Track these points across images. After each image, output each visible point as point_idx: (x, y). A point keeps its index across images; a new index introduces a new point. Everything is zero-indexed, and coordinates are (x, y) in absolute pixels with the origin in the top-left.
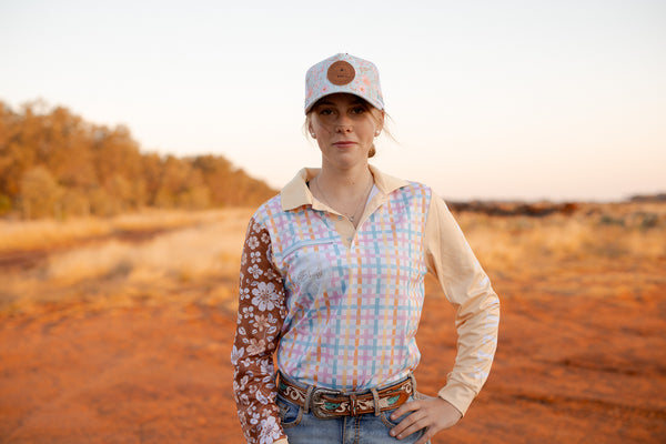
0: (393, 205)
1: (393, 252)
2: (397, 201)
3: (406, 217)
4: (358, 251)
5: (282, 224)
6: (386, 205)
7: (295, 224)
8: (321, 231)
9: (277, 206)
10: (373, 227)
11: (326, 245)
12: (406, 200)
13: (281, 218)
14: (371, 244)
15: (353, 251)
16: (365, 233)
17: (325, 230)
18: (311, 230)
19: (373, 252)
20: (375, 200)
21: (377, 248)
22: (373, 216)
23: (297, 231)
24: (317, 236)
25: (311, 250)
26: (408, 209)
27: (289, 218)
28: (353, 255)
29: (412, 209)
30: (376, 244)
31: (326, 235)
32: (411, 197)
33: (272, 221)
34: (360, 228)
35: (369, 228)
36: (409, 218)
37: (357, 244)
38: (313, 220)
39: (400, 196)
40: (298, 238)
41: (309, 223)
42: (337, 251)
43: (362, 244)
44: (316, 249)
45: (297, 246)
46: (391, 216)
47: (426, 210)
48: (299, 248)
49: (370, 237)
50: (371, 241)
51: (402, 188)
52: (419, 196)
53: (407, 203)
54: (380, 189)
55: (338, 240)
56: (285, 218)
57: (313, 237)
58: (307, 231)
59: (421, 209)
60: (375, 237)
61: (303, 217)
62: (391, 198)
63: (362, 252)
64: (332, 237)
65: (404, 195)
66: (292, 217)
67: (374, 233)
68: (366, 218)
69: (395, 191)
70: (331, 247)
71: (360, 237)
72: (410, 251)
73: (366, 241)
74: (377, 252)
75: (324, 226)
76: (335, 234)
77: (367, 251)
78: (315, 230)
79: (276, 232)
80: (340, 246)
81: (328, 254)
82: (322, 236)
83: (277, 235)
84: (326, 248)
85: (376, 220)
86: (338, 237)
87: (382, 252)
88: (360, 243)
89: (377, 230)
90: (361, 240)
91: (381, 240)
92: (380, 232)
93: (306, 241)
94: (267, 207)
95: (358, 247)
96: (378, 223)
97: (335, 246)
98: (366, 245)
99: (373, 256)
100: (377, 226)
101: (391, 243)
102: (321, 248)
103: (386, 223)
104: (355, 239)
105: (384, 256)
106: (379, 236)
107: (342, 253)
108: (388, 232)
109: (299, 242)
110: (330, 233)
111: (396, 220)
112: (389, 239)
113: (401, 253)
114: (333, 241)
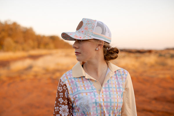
2: (116, 75)
4: (103, 96)
5: (72, 82)
6: (113, 76)
8: (88, 87)
9: (70, 75)
10: (109, 85)
14: (108, 93)
15: (101, 96)
16: (105, 88)
17: (90, 86)
18: (84, 85)
19: (108, 96)
24: (87, 88)
25: (85, 94)
28: (101, 98)
30: (110, 93)
31: (90, 88)
33: (68, 81)
34: (104, 86)
35: (107, 86)
37: (102, 93)
38: (85, 82)
41: (83, 83)
42: (95, 95)
43: (105, 93)
44: (87, 94)
46: (115, 81)
48: (79, 93)
49: (107, 89)
50: (108, 91)
54: (111, 70)
55: (95, 90)
56: (73, 80)
57: (85, 89)
60: (109, 90)
61: (81, 80)
63: (105, 96)
64: (93, 89)
66: (76, 80)
67: (109, 88)
68: (106, 82)
69: (116, 72)
70: (92, 94)
72: (122, 95)
73: (106, 91)
74: (110, 96)
77: (106, 96)
78: (86, 85)
79: (70, 85)
80: (96, 93)
81: (91, 97)
82: (89, 89)
83: (70, 86)
84: (91, 94)
85: (109, 82)
86: (95, 89)
87: (112, 96)
88: (104, 92)
89: (110, 86)
90: (104, 91)
91: (111, 91)
92: (111, 87)
93: (83, 90)
94: (66, 75)
95: (103, 94)
96: (110, 84)
97: (94, 93)
98: (106, 93)
99: (109, 98)
100: (110, 85)
101: (115, 93)
102: (89, 94)
103: (113, 84)
104: (102, 91)
105: (113, 98)
106: (111, 89)
107: (97, 96)
108: (114, 88)
109: (79, 91)
110: (92, 87)
111: (117, 83)
112: (115, 91)
113: (119, 97)
114: (93, 91)
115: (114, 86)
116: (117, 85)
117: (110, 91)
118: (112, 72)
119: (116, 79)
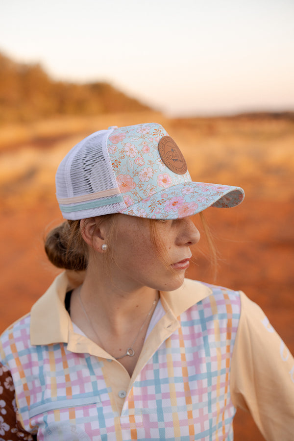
0: (186, 331)
2: (191, 323)
3: (203, 354)
4: (132, 417)
5: (30, 365)
6: (177, 333)
7: (47, 368)
8: (81, 381)
9: (25, 337)
10: (157, 373)
11: (86, 407)
12: (203, 322)
13: (30, 358)
14: (152, 405)
15: (125, 420)
16: (144, 384)
17: (87, 380)
18: (68, 378)
19: (154, 417)
21: (160, 411)
23: (48, 381)
24: (76, 391)
25: (65, 416)
26: (205, 339)
27: (40, 358)
28: (125, 426)
29: (212, 338)
30: (159, 403)
31: (89, 388)
32: (211, 319)
33: (18, 360)
34: (137, 378)
35: (150, 375)
36: (208, 354)
37: (131, 406)
38: (72, 362)
39: (195, 315)
40: (48, 393)
41: (66, 366)
42: (101, 418)
43: (139, 405)
44: (72, 416)
45: (47, 406)
46: (183, 350)
47: (233, 335)
48: (49, 411)
49: (151, 390)
50: (152, 397)
51: (200, 303)
52: (222, 317)
53: (204, 328)
54: (166, 311)
55: (105, 397)
56: (35, 357)
57: (69, 391)
58: (62, 380)
59: (225, 335)
60: (158, 390)
61: (58, 355)
63: (139, 419)
64: (96, 393)
65: (201, 313)
66: (45, 354)
67: (157, 382)
68: (146, 358)
69: (189, 310)
70: (93, 412)
71: (137, 391)
72: (210, 403)
73: (145, 397)
74: (161, 418)
75: (86, 372)
76: (101, 385)
77: (146, 416)
78: (73, 377)
79: (22, 375)
80: (107, 410)
81: (88, 425)
82: (82, 390)
83: (24, 381)
84: (86, 414)
85: (160, 361)
86: (105, 391)
87: (168, 417)
88: (135, 402)
89: (161, 377)
90: (137, 398)
91: (166, 396)
92: (166, 381)
93: (59, 399)
94: (11, 336)
95: (132, 411)
96: (164, 365)
97: (100, 410)
98: (145, 405)
99: (155, 425)
100: (161, 370)
101: (181, 401)
102: (79, 414)
103: (175, 364)
104: (129, 395)
105: (170, 424)
106: (164, 388)
107: (110, 423)
108: (177, 379)
109: (49, 400)
110: (95, 384)
111: (189, 357)
112: (179, 395)
113: (196, 414)
114: (97, 399)
115: (178, 372)
116: (189, 368)
117: (159, 396)
118: (170, 317)
119: (188, 343)
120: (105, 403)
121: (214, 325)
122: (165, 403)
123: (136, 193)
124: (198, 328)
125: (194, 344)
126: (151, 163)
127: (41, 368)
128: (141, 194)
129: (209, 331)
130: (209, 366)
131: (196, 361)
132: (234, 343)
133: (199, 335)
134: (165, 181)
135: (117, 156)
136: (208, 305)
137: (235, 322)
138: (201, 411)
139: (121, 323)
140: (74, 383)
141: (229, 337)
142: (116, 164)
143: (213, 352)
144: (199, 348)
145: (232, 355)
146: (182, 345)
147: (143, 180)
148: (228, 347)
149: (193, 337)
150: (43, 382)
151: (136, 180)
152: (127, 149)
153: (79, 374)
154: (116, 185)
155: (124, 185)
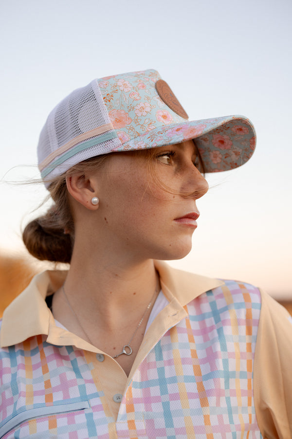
0: (195, 326)
1: (198, 421)
2: (201, 317)
3: (218, 348)
4: (131, 423)
5: (1, 372)
6: (184, 326)
7: (22, 373)
8: (65, 386)
10: (161, 371)
11: (70, 414)
12: (216, 314)
14: (157, 408)
15: (122, 426)
16: (146, 384)
17: (73, 383)
18: (48, 384)
19: (160, 423)
20: (159, 319)
21: (168, 415)
22: (159, 349)
23: (22, 388)
24: (58, 396)
25: (43, 426)
26: (220, 331)
27: (13, 364)
28: (122, 434)
29: (228, 330)
30: (166, 405)
31: (74, 393)
32: (226, 309)
34: (136, 375)
35: (153, 374)
36: (224, 348)
37: (130, 409)
38: (53, 364)
39: (206, 307)
40: (22, 402)
42: (91, 425)
43: (140, 408)
44: (53, 425)
45: (21, 417)
46: (193, 346)
47: (254, 329)
48: (21, 424)
49: (155, 391)
50: (157, 399)
51: (209, 292)
52: (239, 306)
53: (218, 320)
55: (95, 402)
56: (6, 361)
57: (49, 398)
58: (41, 386)
59: (243, 328)
60: (164, 391)
61: (36, 359)
62: (192, 311)
64: (84, 397)
65: (213, 305)
66: (20, 359)
67: (162, 382)
68: (144, 355)
69: (198, 300)
70: (81, 419)
71: (137, 393)
72: (230, 411)
73: (148, 400)
74: (169, 423)
75: (71, 375)
76: (91, 389)
77: (150, 422)
78: (55, 382)
80: (98, 416)
81: (73, 435)
82: (66, 396)
84: (71, 421)
85: (166, 357)
86: (95, 395)
87: (178, 422)
88: (136, 406)
89: (167, 375)
90: (138, 401)
91: (175, 397)
92: (174, 380)
93: (36, 406)
95: (131, 416)
96: (170, 362)
97: (89, 416)
98: (148, 409)
99: (162, 432)
100: (167, 368)
101: (195, 403)
102: (62, 422)
103: (184, 361)
104: (125, 399)
105: (182, 431)
106: (171, 388)
107: (102, 430)
108: (187, 379)
109: (23, 410)
110: (82, 389)
111: (201, 354)
112: (191, 396)
113: (214, 421)
114: (85, 404)
115: (189, 370)
117: (165, 398)
118: (175, 306)
119: (199, 339)
120: (96, 408)
121: (230, 316)
122: (174, 405)
123: (132, 129)
124: (210, 322)
125: (206, 339)
126: (148, 98)
127: (14, 376)
128: (138, 129)
129: (224, 322)
130: (226, 362)
131: (211, 357)
132: (256, 340)
133: (212, 328)
134: (165, 117)
135: (109, 90)
136: (221, 296)
137: (255, 313)
138: (220, 418)
139: (116, 315)
140: (57, 389)
141: (249, 332)
142: (108, 99)
143: (231, 347)
144: (213, 341)
145: (254, 356)
146: (191, 340)
147: (139, 115)
148: (249, 345)
149: (204, 331)
150: (15, 391)
151: (132, 115)
152: (119, 83)
153: (62, 377)
154: (109, 120)
155: (118, 121)
